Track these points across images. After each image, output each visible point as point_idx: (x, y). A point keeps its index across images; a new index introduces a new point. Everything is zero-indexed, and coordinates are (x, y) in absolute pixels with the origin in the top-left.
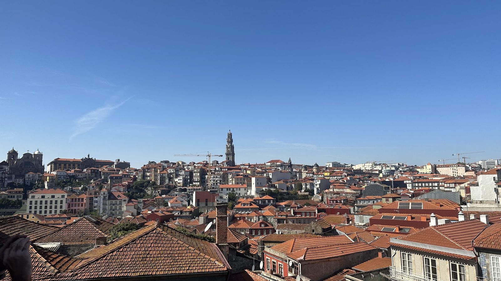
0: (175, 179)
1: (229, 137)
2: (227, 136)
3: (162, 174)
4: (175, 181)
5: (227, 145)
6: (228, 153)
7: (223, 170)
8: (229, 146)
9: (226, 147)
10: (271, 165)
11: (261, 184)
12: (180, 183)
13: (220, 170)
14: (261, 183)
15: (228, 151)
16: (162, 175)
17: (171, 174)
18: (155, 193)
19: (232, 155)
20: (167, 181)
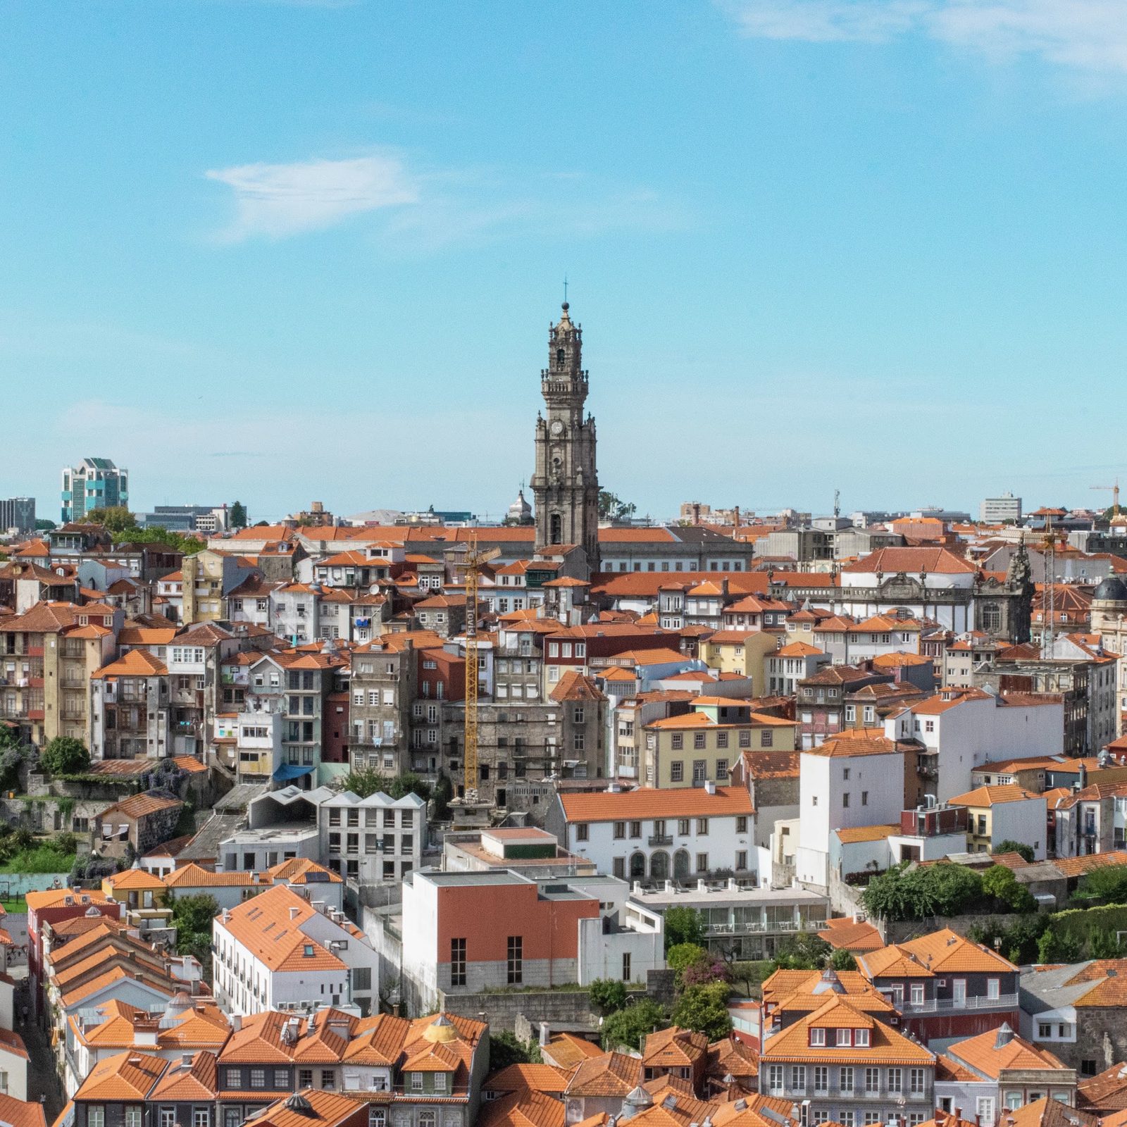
0: (216, 722)
1: (558, 358)
2: (548, 349)
3: (121, 678)
4: (217, 735)
5: (546, 416)
6: (553, 481)
7: (554, 653)
8: (557, 428)
9: (541, 435)
10: (881, 588)
11: (865, 802)
12: (255, 757)
13: (530, 651)
14: (865, 794)
15: (549, 463)
16: (121, 686)
17: (184, 681)
18: (99, 842)
19: (580, 498)
20: (157, 730)
